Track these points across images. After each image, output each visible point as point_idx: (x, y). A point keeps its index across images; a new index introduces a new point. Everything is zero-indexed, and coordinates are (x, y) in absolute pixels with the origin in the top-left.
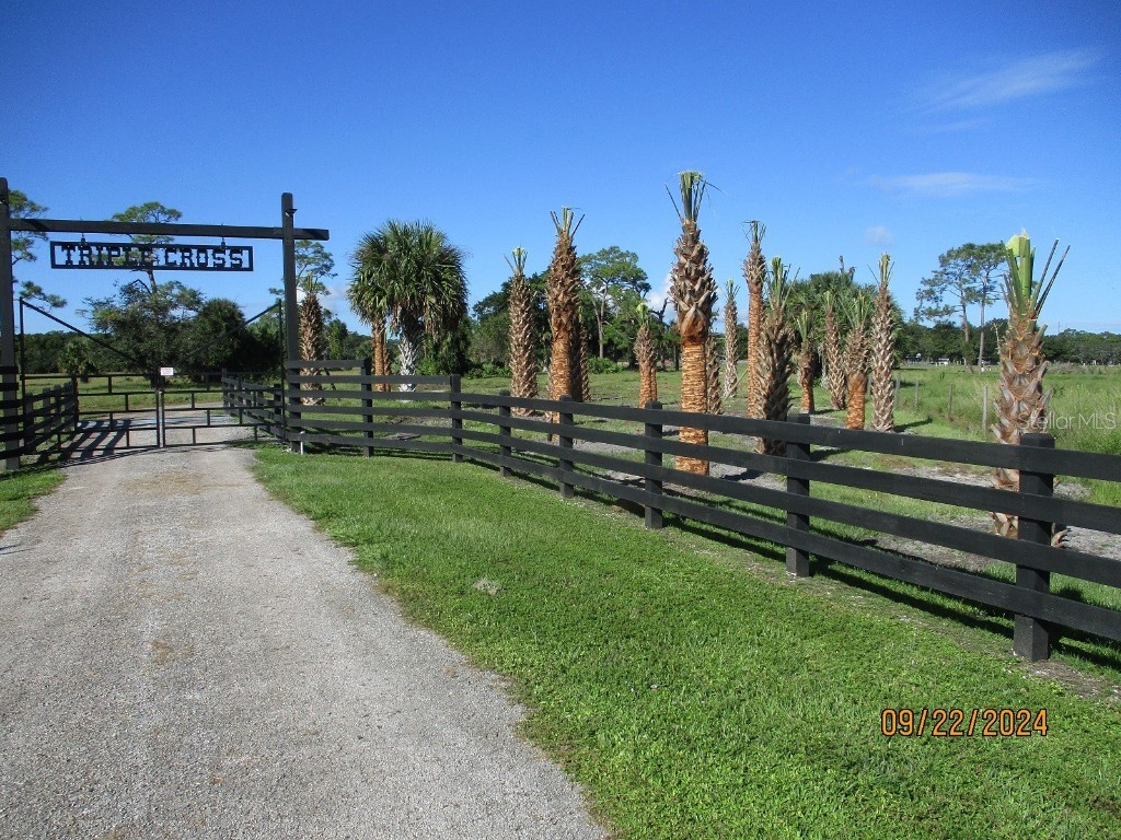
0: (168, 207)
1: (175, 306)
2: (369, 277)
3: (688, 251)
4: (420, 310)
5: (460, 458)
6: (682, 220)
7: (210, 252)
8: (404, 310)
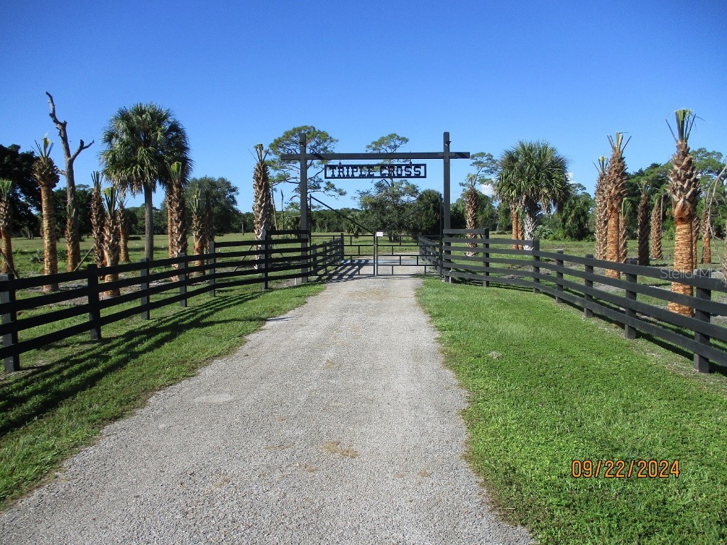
0: (401, 136)
1: (404, 194)
2: (506, 177)
3: (679, 162)
4: (538, 197)
5: (537, 291)
6: (677, 141)
7: (403, 168)
8: (527, 197)
